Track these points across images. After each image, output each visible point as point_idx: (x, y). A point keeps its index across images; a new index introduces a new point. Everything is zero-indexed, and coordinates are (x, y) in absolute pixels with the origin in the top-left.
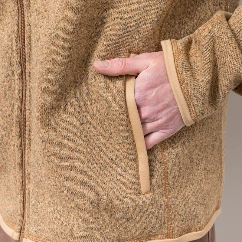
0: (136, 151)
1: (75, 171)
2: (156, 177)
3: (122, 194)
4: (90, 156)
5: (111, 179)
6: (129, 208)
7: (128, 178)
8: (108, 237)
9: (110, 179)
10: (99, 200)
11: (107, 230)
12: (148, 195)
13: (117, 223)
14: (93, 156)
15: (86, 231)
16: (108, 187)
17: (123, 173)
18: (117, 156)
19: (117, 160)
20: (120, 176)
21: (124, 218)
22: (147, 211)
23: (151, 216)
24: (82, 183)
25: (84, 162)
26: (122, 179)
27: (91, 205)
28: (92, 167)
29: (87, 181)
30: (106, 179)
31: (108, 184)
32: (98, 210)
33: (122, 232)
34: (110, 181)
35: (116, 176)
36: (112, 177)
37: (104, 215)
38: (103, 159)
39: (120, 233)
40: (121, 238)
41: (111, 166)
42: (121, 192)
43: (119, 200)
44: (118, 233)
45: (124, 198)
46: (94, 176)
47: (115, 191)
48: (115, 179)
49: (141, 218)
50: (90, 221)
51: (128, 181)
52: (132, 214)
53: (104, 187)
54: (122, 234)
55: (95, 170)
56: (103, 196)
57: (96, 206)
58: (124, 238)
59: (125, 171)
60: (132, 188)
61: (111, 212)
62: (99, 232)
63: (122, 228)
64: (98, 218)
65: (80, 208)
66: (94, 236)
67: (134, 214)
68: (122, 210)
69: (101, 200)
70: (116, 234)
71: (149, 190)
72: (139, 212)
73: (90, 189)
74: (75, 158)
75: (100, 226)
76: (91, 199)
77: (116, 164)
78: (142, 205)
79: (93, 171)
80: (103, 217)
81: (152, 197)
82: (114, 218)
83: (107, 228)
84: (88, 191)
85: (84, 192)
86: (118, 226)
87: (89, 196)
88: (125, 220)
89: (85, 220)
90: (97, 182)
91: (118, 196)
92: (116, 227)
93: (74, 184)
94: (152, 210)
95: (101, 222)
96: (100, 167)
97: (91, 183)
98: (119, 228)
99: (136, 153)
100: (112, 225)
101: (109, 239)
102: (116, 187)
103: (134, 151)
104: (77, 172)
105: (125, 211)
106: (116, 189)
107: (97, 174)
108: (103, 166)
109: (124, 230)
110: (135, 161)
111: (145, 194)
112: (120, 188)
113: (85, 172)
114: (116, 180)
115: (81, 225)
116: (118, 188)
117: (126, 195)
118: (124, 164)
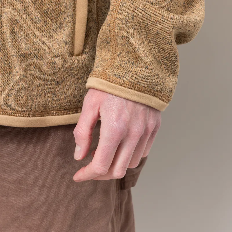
0: (76, 7)
1: (5, 17)
2: (90, 38)
3: (54, 52)
4: (22, 4)
5: (44, 34)
6: (60, 68)
7: (63, 36)
8: (35, 100)
9: (42, 34)
10: (29, 55)
11: (34, 93)
12: (80, 57)
13: (46, 87)
14: (26, 6)
15: (12, 89)
16: (39, 42)
17: (58, 29)
18: (53, 10)
19: (53, 14)
20: (54, 32)
21: (54, 80)
22: (77, 74)
23: (80, 81)
24: (11, 32)
25: (15, 10)
26: (56, 36)
27: (19, 59)
28: (24, 17)
29: (18, 31)
30: (38, 33)
31: (39, 39)
32: (27, 67)
33: (49, 99)
34: (42, 36)
35: (50, 32)
36: (44, 32)
37: (33, 75)
38: (37, 11)
39: (47, 100)
40: (47, 106)
41: (45, 20)
42: (52, 50)
43: (50, 58)
44: (46, 99)
45: (56, 57)
46: (25, 27)
47: (47, 47)
48: (48, 34)
49: (71, 82)
50: (17, 78)
51: (62, 39)
52: (63, 77)
53: (35, 41)
54: (49, 102)
55: (26, 21)
56: (34, 50)
57: (25, 61)
58: (51, 107)
59: (60, 28)
60: (66, 47)
61: (41, 71)
62: (26, 93)
63: (50, 94)
64: (26, 77)
65: (7, 61)
66: (21, 96)
67: (64, 77)
68: (53, 71)
69: (32, 54)
70: (43, 100)
71: (82, 52)
72: (69, 76)
73: (20, 41)
74: (6, 3)
75: (27, 86)
76: (21, 52)
77: (51, 18)
78: (73, 68)
79: (25, 22)
80: (31, 77)
81: (83, 60)
82: (44, 80)
83: (34, 90)
84: (18, 42)
85: (14, 42)
86: (47, 92)
87: (18, 48)
88: (54, 83)
89: (11, 75)
90: (27, 34)
91: (49, 54)
92: (45, 92)
93: (3, 32)
94: (82, 74)
95: (28, 82)
96: (32, 19)
97: (22, 33)
98: (47, 93)
99: (74, 10)
100: (40, 88)
101: (36, 103)
102: (48, 44)
103: (73, 6)
104: (7, 19)
105: (56, 72)
106: (48, 45)
107: (28, 25)
108: (35, 18)
109: (52, 96)
110: (72, 18)
111: (76, 56)
112: (52, 46)
113: (16, 20)
114: (49, 36)
115: (6, 81)
116: (50, 45)
117: (58, 54)
118: (60, 20)
